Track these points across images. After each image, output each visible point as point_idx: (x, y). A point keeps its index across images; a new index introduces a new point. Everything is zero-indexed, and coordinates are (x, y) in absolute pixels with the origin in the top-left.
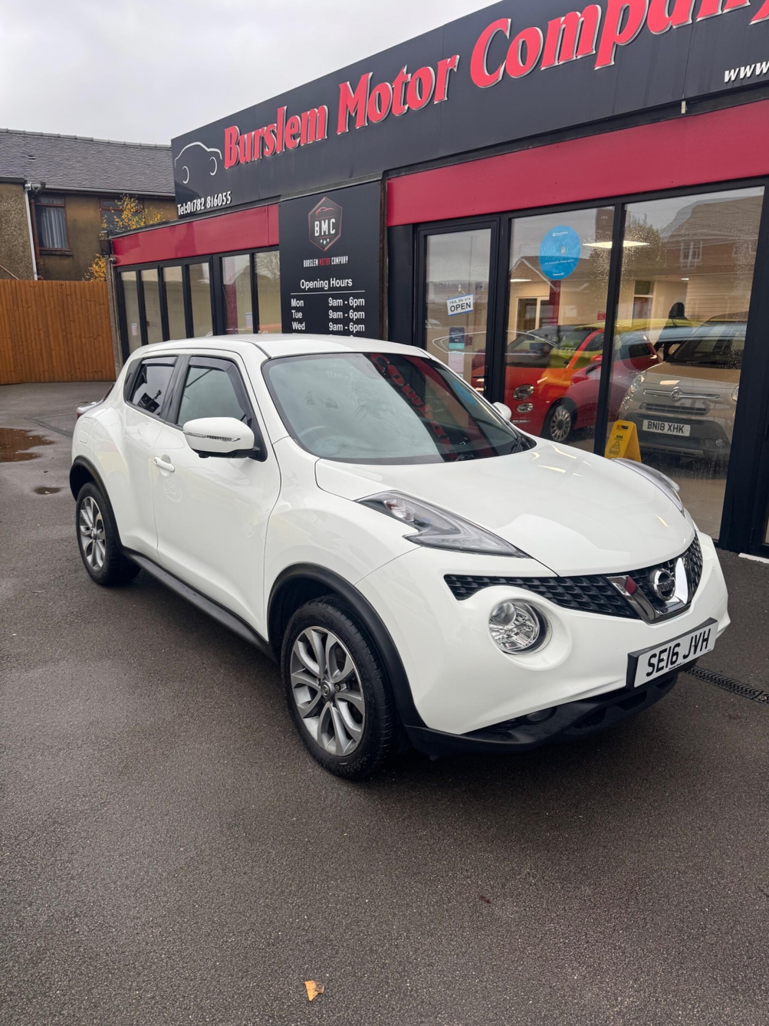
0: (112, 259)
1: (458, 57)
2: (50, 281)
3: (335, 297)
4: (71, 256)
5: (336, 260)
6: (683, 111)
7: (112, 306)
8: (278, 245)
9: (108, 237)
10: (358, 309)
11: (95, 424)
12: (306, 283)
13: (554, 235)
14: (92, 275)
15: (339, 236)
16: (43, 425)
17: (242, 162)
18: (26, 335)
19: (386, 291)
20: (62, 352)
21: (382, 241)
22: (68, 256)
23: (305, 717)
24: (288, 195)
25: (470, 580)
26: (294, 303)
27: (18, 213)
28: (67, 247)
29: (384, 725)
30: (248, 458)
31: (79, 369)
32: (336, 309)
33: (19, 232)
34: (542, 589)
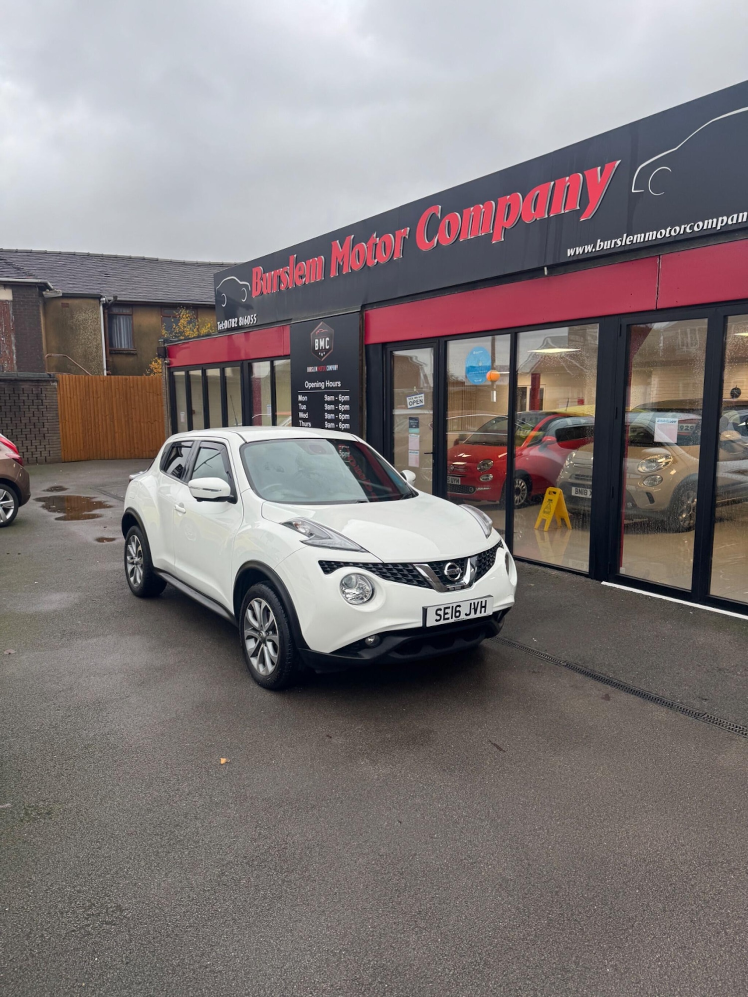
0: (166, 362)
1: (408, 229)
2: (116, 376)
3: (329, 394)
4: (136, 354)
5: (330, 368)
6: (546, 273)
7: (165, 399)
8: (289, 355)
9: (164, 344)
10: (345, 403)
11: (141, 486)
12: (309, 384)
13: (474, 353)
14: (152, 371)
15: (332, 351)
16: (105, 493)
17: (265, 293)
18: (95, 419)
19: (364, 390)
20: (124, 434)
21: (361, 355)
22: (133, 354)
23: (251, 657)
24: (297, 320)
25: (333, 563)
26: (300, 398)
27: (94, 321)
28: (133, 347)
29: (288, 650)
30: (227, 502)
31: (138, 448)
32: (329, 403)
33: (93, 336)
34: (374, 569)
